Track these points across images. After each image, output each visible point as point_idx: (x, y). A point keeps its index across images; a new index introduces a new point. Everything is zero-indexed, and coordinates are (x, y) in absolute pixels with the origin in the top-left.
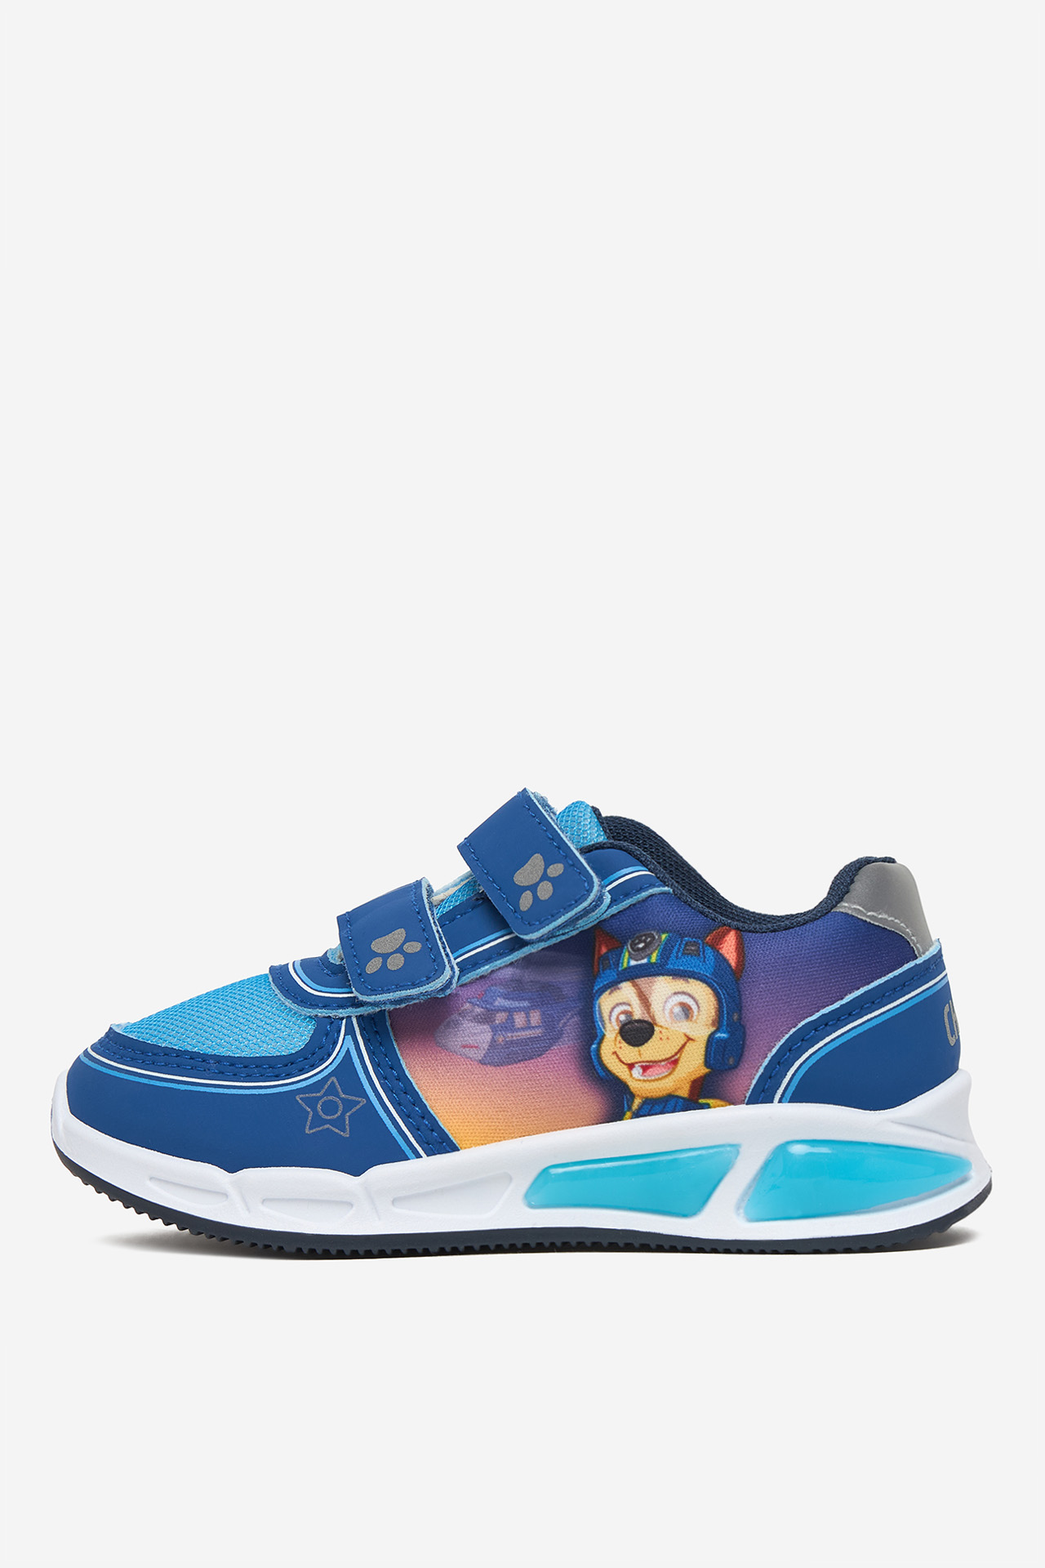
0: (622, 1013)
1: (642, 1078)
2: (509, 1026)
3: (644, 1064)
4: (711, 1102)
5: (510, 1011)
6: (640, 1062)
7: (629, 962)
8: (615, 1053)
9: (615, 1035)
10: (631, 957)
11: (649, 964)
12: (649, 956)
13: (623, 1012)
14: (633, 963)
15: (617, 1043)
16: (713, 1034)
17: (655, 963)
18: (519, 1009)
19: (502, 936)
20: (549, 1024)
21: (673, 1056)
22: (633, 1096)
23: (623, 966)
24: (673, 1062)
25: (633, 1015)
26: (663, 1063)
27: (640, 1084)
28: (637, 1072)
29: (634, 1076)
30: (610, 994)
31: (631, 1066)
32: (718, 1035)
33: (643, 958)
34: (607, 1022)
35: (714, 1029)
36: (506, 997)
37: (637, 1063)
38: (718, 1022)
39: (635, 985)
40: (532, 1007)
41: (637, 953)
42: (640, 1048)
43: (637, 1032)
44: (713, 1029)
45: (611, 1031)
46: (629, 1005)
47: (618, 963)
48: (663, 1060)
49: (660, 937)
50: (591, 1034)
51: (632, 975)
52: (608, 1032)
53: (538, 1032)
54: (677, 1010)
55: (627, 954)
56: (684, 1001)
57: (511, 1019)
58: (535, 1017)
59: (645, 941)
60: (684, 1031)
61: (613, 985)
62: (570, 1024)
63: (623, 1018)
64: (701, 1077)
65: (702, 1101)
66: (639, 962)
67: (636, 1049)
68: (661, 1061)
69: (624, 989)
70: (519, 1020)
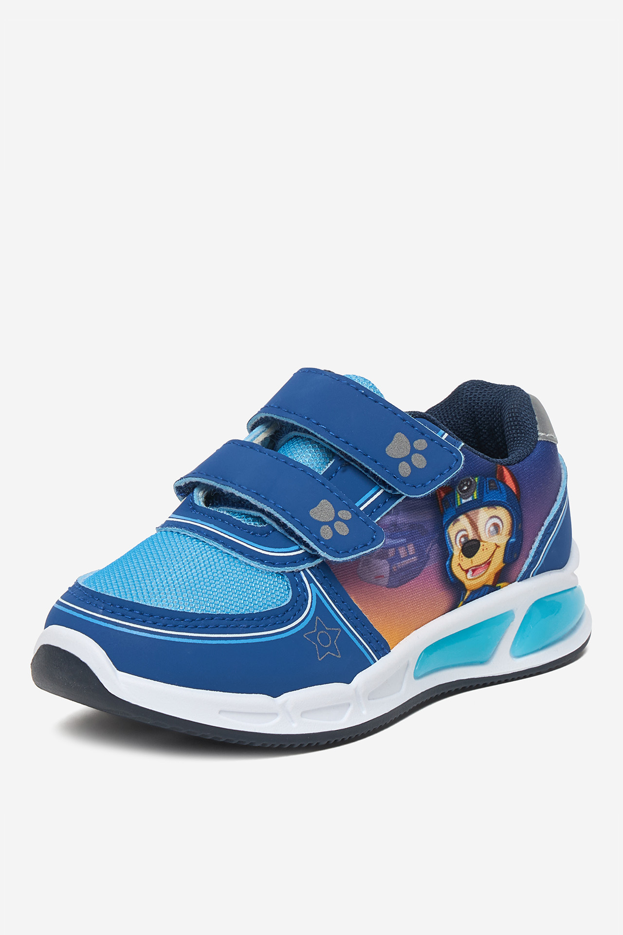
0: (462, 537)
1: (473, 578)
2: (397, 557)
3: (473, 568)
4: (501, 585)
5: (396, 547)
6: (471, 568)
7: (461, 500)
8: (459, 564)
9: (458, 552)
10: (461, 497)
11: (473, 500)
12: (473, 495)
13: (464, 536)
14: (464, 501)
15: (460, 556)
16: (509, 540)
17: (477, 499)
18: (401, 545)
19: (375, 493)
20: (419, 551)
21: (488, 560)
22: (466, 590)
23: (457, 504)
24: (488, 563)
25: (468, 537)
26: (483, 565)
27: (471, 582)
28: (469, 575)
29: (468, 577)
30: (453, 525)
31: (467, 571)
32: (511, 540)
33: (468, 497)
34: (454, 544)
35: (510, 537)
36: (391, 537)
37: (469, 569)
38: (511, 533)
39: (468, 516)
40: (408, 542)
41: (465, 494)
42: (472, 558)
43: (471, 547)
44: (508, 538)
45: (457, 550)
46: (465, 530)
47: (454, 503)
48: (483, 564)
49: (475, 480)
50: (446, 555)
51: (465, 510)
52: (455, 551)
53: (414, 559)
54: (492, 528)
55: (459, 496)
56: (496, 522)
57: (397, 553)
58: (411, 548)
59: (466, 485)
60: (495, 542)
61: (454, 519)
62: (433, 550)
63: (463, 540)
64: (500, 570)
65: (498, 585)
66: (467, 500)
67: (470, 559)
68: (481, 565)
69: (461, 520)
70: (402, 552)
